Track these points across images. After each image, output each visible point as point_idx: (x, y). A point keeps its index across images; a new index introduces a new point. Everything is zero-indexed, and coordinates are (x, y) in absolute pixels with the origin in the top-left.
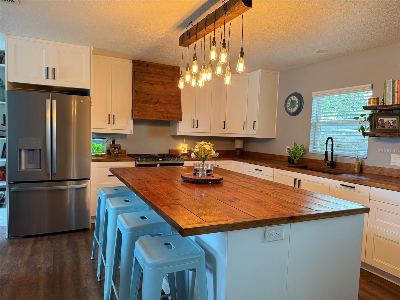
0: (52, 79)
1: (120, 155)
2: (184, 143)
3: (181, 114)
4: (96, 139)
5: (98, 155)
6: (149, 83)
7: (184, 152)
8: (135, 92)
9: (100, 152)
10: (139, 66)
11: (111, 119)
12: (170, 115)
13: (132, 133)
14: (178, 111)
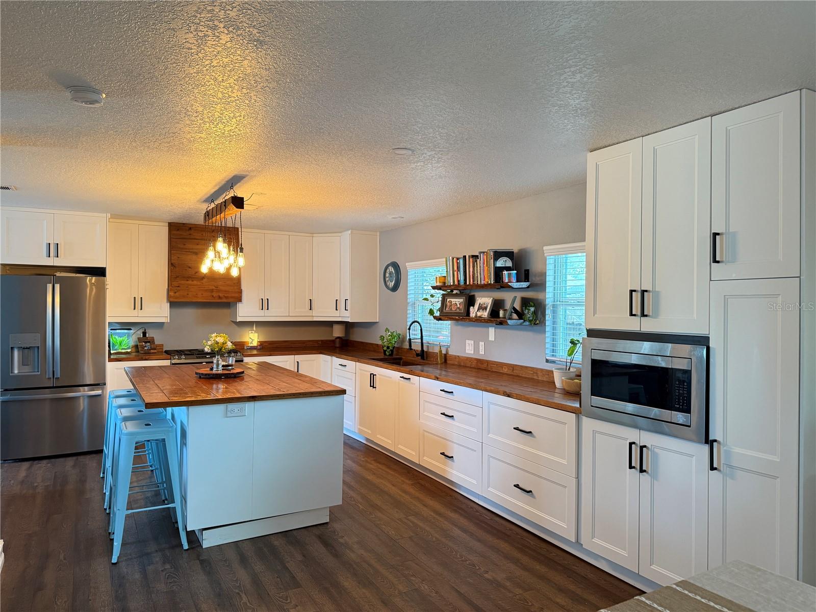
0: (55, 257)
1: (152, 351)
2: (253, 332)
3: (240, 292)
4: (118, 331)
5: (121, 352)
6: (191, 252)
7: (252, 345)
8: (172, 265)
9: (123, 349)
10: (178, 230)
11: (138, 303)
12: (223, 295)
13: (169, 321)
14: (235, 288)
